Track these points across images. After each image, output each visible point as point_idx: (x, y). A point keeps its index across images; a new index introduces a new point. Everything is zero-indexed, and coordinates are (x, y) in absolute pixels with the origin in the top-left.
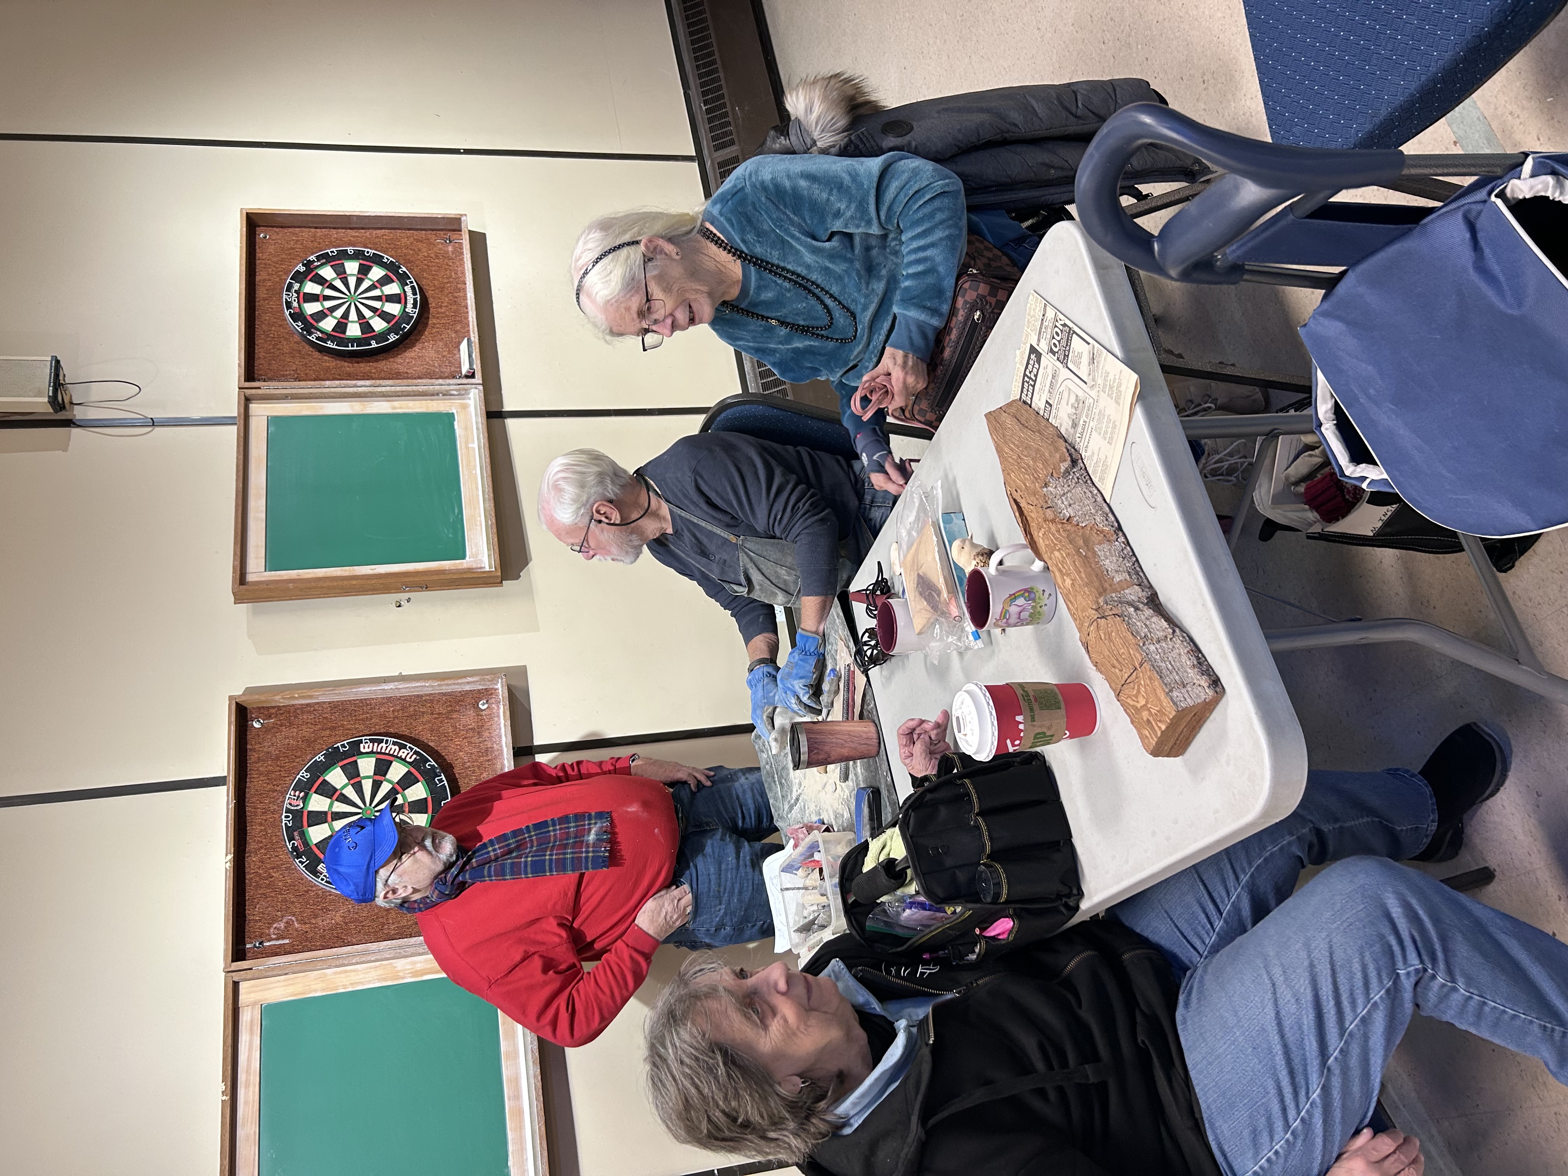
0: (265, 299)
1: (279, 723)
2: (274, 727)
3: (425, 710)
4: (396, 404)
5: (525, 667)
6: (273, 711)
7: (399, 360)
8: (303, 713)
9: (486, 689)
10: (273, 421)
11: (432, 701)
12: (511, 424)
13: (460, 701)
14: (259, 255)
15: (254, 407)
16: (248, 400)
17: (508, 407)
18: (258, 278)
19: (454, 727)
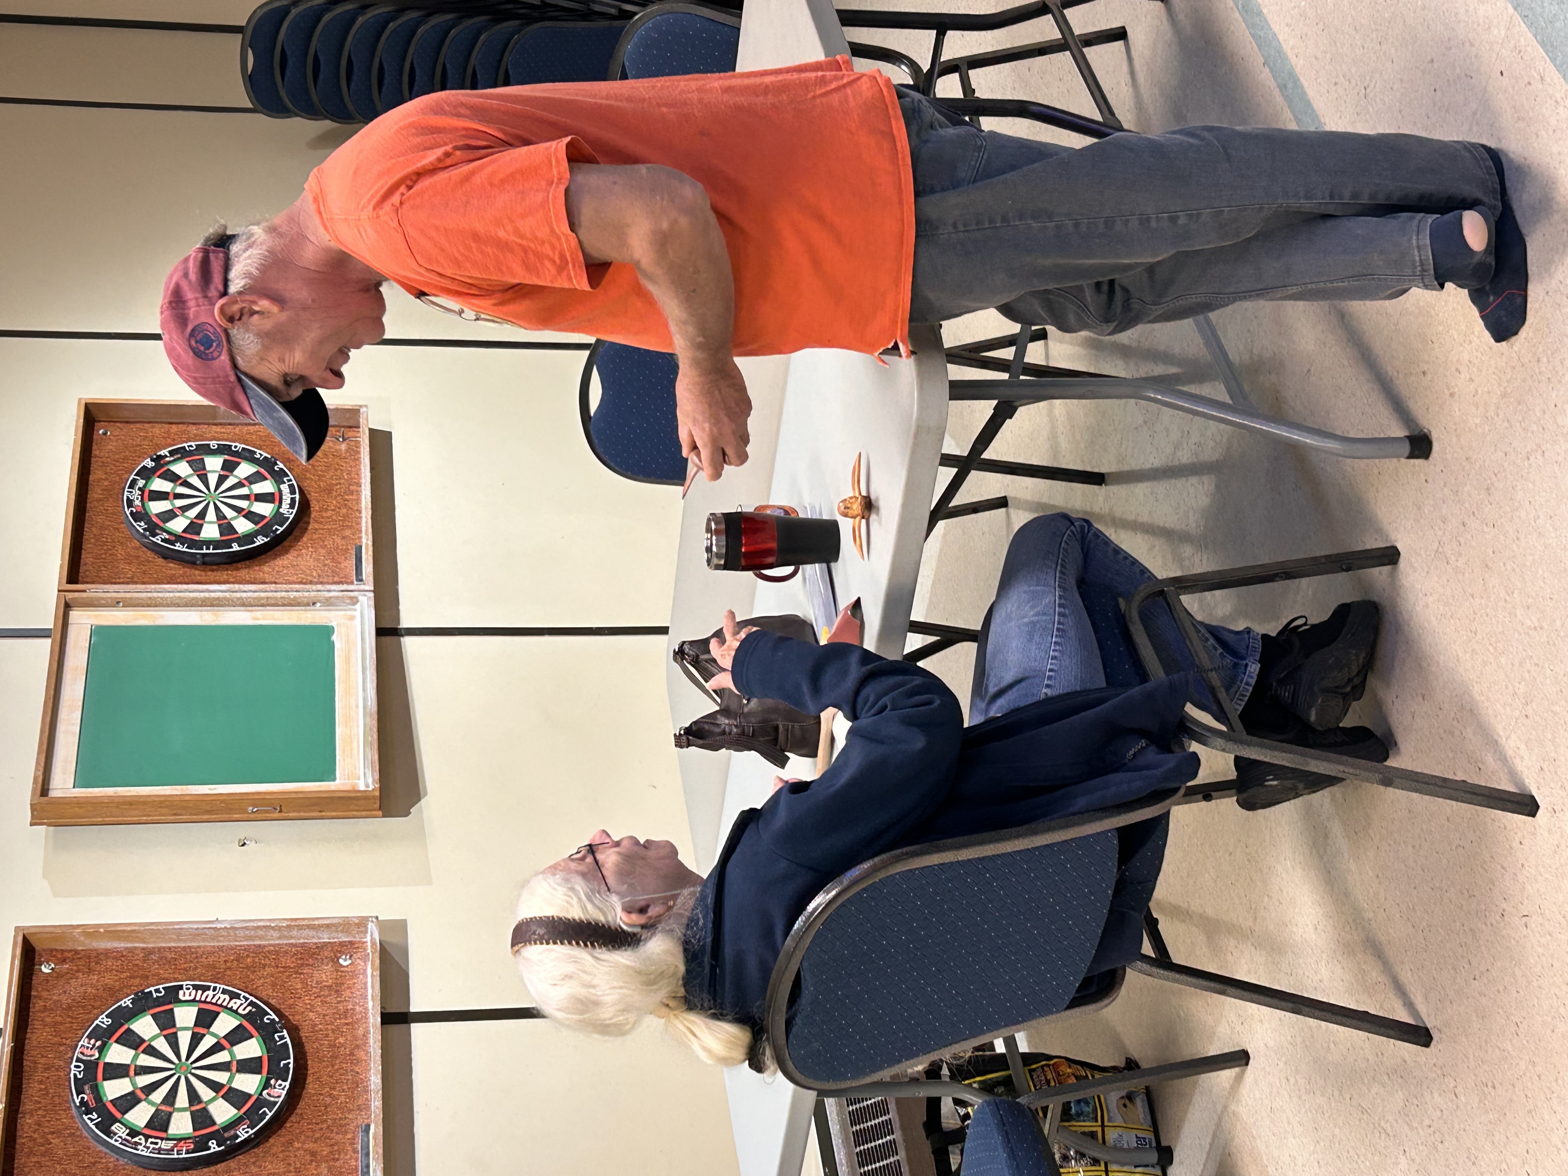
0: (98, 500)
1: (75, 968)
2: (68, 973)
3: (268, 962)
4: (259, 614)
5: (405, 921)
6: (69, 955)
7: (266, 568)
8: (108, 958)
9: (350, 942)
10: (98, 632)
11: (277, 953)
12: (409, 643)
13: (314, 954)
14: (95, 451)
15: (75, 615)
16: (68, 606)
17: (406, 622)
18: (91, 478)
19: (304, 983)
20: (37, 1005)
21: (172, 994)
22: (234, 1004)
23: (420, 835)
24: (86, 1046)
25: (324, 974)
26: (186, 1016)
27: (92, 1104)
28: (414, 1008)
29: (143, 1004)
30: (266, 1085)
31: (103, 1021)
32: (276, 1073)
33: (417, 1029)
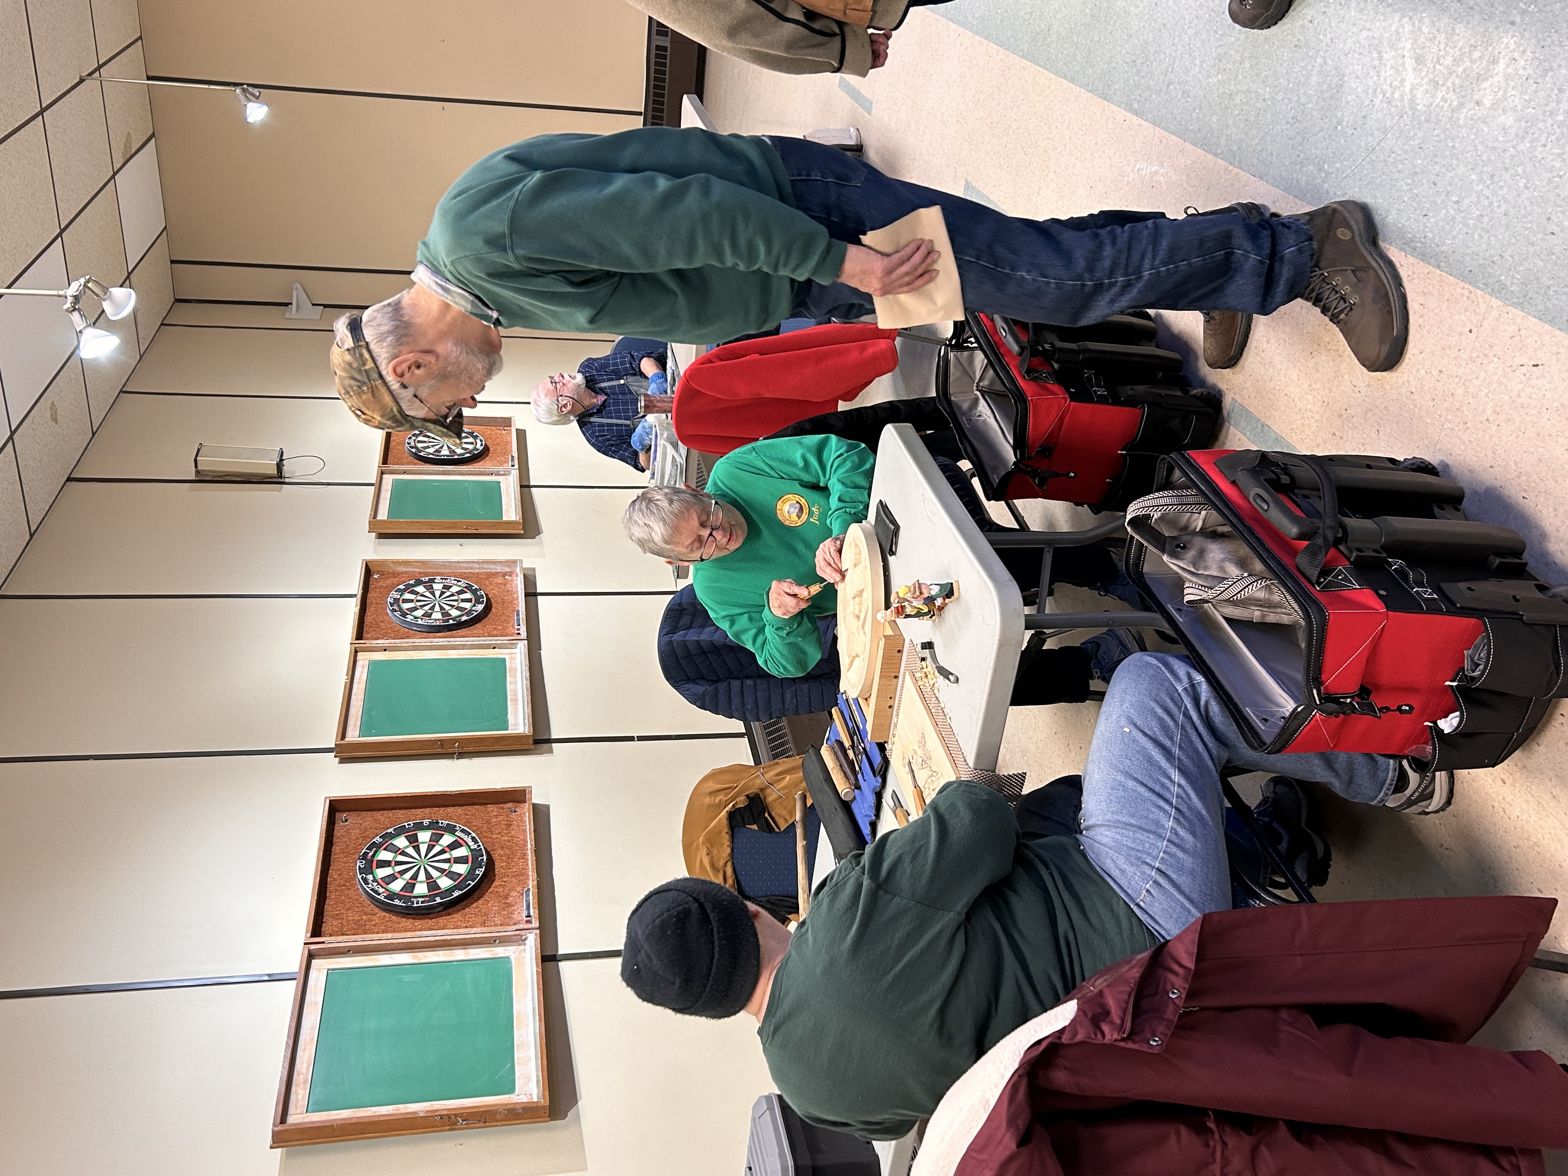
0: (394, 446)
3: (474, 571)
5: (535, 567)
7: (471, 464)
10: (395, 483)
12: (534, 490)
15: (385, 477)
17: (533, 483)
19: (490, 583)
20: (371, 587)
21: (432, 581)
22: (459, 584)
23: (541, 543)
24: (395, 594)
25: (500, 580)
26: (438, 587)
27: (397, 609)
28: (538, 591)
29: (419, 583)
30: (474, 605)
31: (402, 587)
32: (478, 601)
33: (540, 599)
